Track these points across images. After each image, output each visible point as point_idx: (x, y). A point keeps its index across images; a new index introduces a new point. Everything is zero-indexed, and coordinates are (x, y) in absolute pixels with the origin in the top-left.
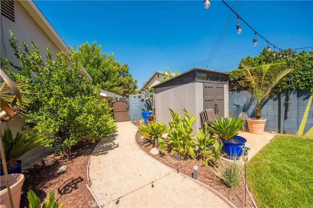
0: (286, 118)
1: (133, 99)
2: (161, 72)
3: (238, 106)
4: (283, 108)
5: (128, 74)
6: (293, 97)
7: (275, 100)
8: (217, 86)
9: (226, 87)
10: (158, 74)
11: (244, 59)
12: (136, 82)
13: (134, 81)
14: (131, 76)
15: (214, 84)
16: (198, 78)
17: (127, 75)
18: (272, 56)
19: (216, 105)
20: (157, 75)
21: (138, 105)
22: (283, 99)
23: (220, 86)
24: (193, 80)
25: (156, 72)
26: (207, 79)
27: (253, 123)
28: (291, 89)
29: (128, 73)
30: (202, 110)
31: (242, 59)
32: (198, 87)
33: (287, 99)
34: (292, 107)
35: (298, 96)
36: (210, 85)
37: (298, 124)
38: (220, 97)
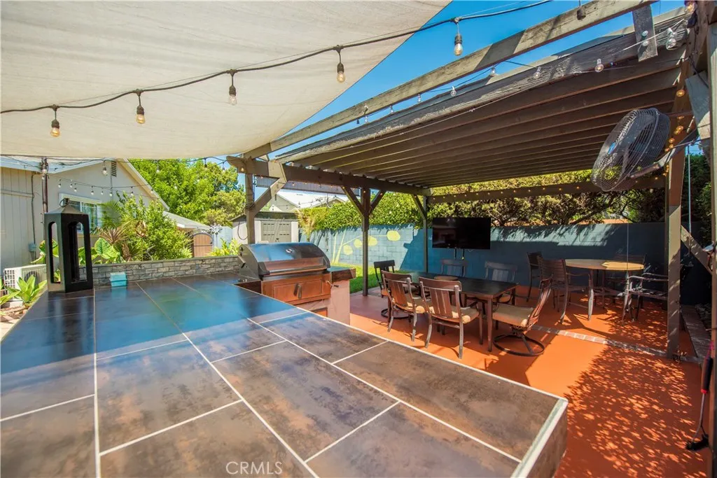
0: (327, 250)
4: (326, 243)
6: (329, 234)
9: (294, 223)
15: (277, 222)
17: (234, 188)
19: (277, 239)
22: (326, 235)
23: (288, 223)
26: (267, 217)
28: (328, 228)
34: (329, 242)
35: (332, 234)
36: (270, 222)
37: (332, 254)
38: (286, 233)
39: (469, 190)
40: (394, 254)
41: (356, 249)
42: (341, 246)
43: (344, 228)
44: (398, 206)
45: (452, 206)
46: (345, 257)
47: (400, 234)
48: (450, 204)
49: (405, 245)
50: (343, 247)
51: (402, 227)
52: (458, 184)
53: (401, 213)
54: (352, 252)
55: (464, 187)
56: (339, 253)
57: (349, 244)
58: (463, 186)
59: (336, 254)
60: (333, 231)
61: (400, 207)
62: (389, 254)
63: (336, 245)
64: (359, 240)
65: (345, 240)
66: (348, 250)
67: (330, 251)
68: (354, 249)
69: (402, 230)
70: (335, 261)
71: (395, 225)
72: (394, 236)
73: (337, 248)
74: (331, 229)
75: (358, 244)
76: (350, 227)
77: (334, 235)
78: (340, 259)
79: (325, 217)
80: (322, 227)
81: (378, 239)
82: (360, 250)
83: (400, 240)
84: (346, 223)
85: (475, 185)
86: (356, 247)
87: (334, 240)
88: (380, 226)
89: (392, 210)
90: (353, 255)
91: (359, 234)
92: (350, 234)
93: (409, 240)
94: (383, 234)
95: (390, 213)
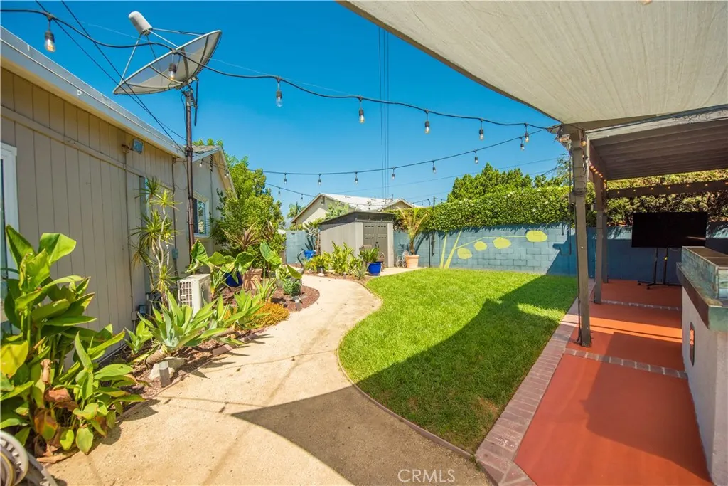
0: (433, 254)
1: (292, 236)
3: (403, 246)
4: (431, 246)
5: (264, 190)
6: (436, 236)
7: (427, 239)
8: (378, 225)
9: (390, 225)
10: (324, 197)
11: (459, 179)
12: (279, 205)
13: (275, 203)
14: (270, 194)
15: (376, 223)
16: (358, 218)
17: (262, 192)
18: (491, 180)
19: (377, 243)
20: (321, 200)
21: (297, 244)
22: (431, 237)
23: (383, 225)
25: (319, 195)
26: (369, 219)
27: (409, 258)
28: (435, 230)
29: (264, 187)
30: (362, 245)
31: (457, 179)
32: (358, 227)
33: (433, 238)
34: (436, 245)
35: (439, 236)
36: (371, 224)
37: (440, 258)
38: (383, 235)
39: (661, 182)
40: (537, 257)
41: (477, 252)
42: (453, 250)
43: (457, 231)
44: (547, 202)
45: (635, 201)
46: (459, 261)
47: (547, 234)
48: (631, 199)
49: (555, 246)
50: (456, 251)
51: (549, 226)
52: (646, 177)
53: (550, 210)
54: (471, 256)
55: (655, 180)
56: (451, 256)
57: (466, 247)
58: (653, 178)
59: (446, 259)
60: (441, 234)
61: (550, 204)
62: (529, 256)
63: (446, 248)
64: (481, 242)
65: (460, 243)
66: (464, 254)
67: (436, 255)
68: (474, 252)
69: (550, 229)
70: (445, 266)
71: (539, 224)
72: (537, 236)
73: (448, 252)
74: (439, 231)
75: (480, 246)
76: (468, 228)
77: (443, 238)
78: (452, 264)
79: (432, 218)
80: (427, 228)
81: (512, 240)
82: (483, 253)
83: (548, 241)
84: (463, 223)
85: (673, 177)
86: (478, 250)
87: (443, 243)
88: (514, 225)
89: (537, 208)
90: (473, 258)
91: (483, 235)
92: (468, 235)
93: (562, 240)
94: (520, 234)
95: (534, 210)
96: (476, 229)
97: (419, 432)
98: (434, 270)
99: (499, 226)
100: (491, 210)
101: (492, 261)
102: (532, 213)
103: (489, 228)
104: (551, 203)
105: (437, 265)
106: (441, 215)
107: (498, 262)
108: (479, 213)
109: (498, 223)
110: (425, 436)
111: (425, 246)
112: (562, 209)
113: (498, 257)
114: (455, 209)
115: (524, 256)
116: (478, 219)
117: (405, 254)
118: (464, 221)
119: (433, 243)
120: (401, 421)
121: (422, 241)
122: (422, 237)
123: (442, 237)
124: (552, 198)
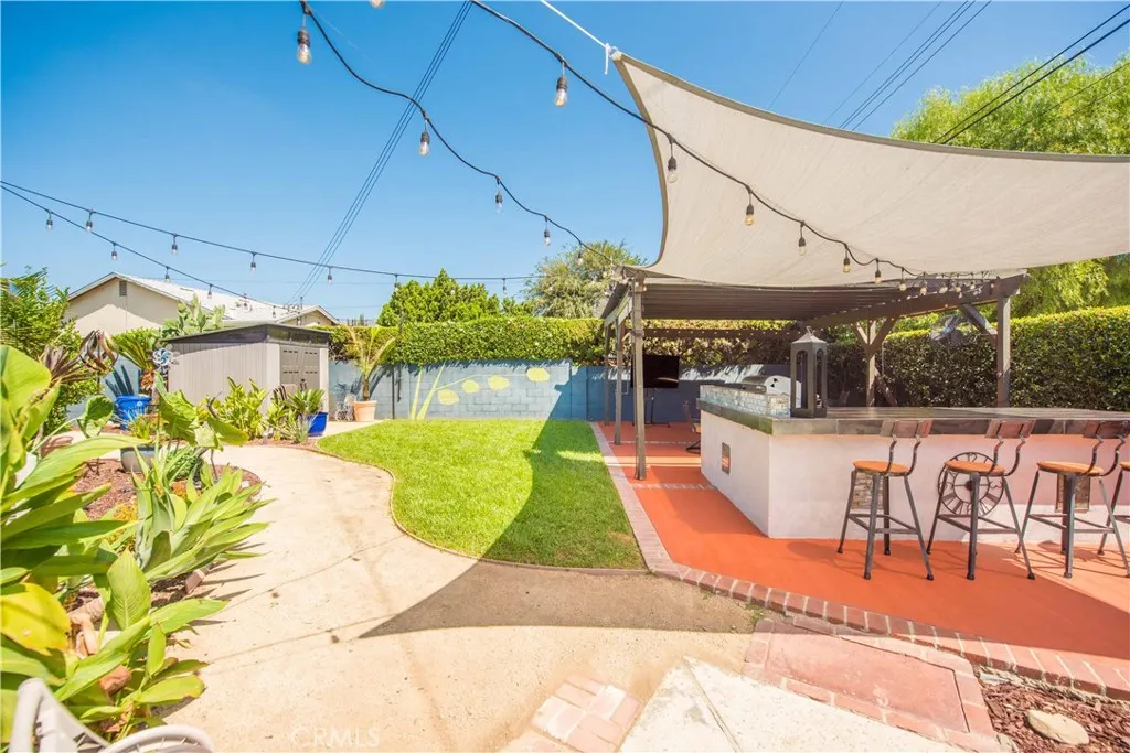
0: (399, 398)
2: (130, 277)
3: (343, 387)
4: (396, 387)
6: (405, 371)
7: (388, 376)
8: (307, 349)
9: (324, 352)
10: (124, 283)
11: (401, 286)
15: (301, 347)
16: (272, 336)
18: (449, 294)
19: (303, 380)
20: (116, 287)
22: (396, 373)
23: (313, 350)
24: (263, 339)
25: (113, 276)
26: (288, 339)
27: (360, 406)
28: (403, 363)
30: (276, 384)
31: (398, 285)
32: (272, 350)
33: (399, 375)
34: (403, 385)
35: (410, 371)
36: (293, 348)
37: (411, 404)
38: (311, 368)
40: (538, 400)
41: (467, 395)
42: (432, 392)
43: (437, 365)
46: (440, 409)
47: (550, 372)
49: (558, 387)
50: (436, 393)
51: (552, 363)
53: (553, 345)
54: (458, 400)
56: (427, 402)
57: (451, 388)
59: (420, 406)
60: (413, 368)
61: (553, 338)
62: (530, 400)
63: (421, 390)
64: (472, 381)
65: (443, 382)
66: (447, 397)
67: (405, 400)
68: (463, 397)
69: (552, 367)
70: (418, 415)
71: (542, 360)
72: (538, 374)
73: (422, 396)
74: (410, 364)
75: (471, 386)
76: (454, 361)
77: (417, 374)
78: (430, 413)
79: (398, 344)
80: (389, 360)
81: (511, 379)
82: (475, 396)
83: (550, 381)
84: (447, 355)
85: (656, 321)
86: (468, 391)
87: (416, 382)
88: (515, 361)
89: (539, 341)
90: (460, 403)
91: (474, 372)
92: (453, 370)
93: (564, 380)
94: (520, 372)
95: (537, 344)
96: (465, 363)
97: (589, 574)
98: (399, 422)
99: (496, 360)
100: (486, 340)
101: (486, 407)
102: (535, 347)
103: (482, 362)
104: (554, 336)
105: (405, 415)
106: (413, 341)
107: (494, 408)
108: (470, 342)
109: (495, 357)
110: (596, 575)
111: (385, 386)
112: (565, 345)
113: (494, 401)
114: (435, 334)
115: (525, 400)
116: (468, 350)
117: (349, 400)
118: (449, 352)
119: (399, 382)
120: (568, 571)
121: (378, 380)
122: (380, 373)
123: (414, 373)
124: (556, 331)
